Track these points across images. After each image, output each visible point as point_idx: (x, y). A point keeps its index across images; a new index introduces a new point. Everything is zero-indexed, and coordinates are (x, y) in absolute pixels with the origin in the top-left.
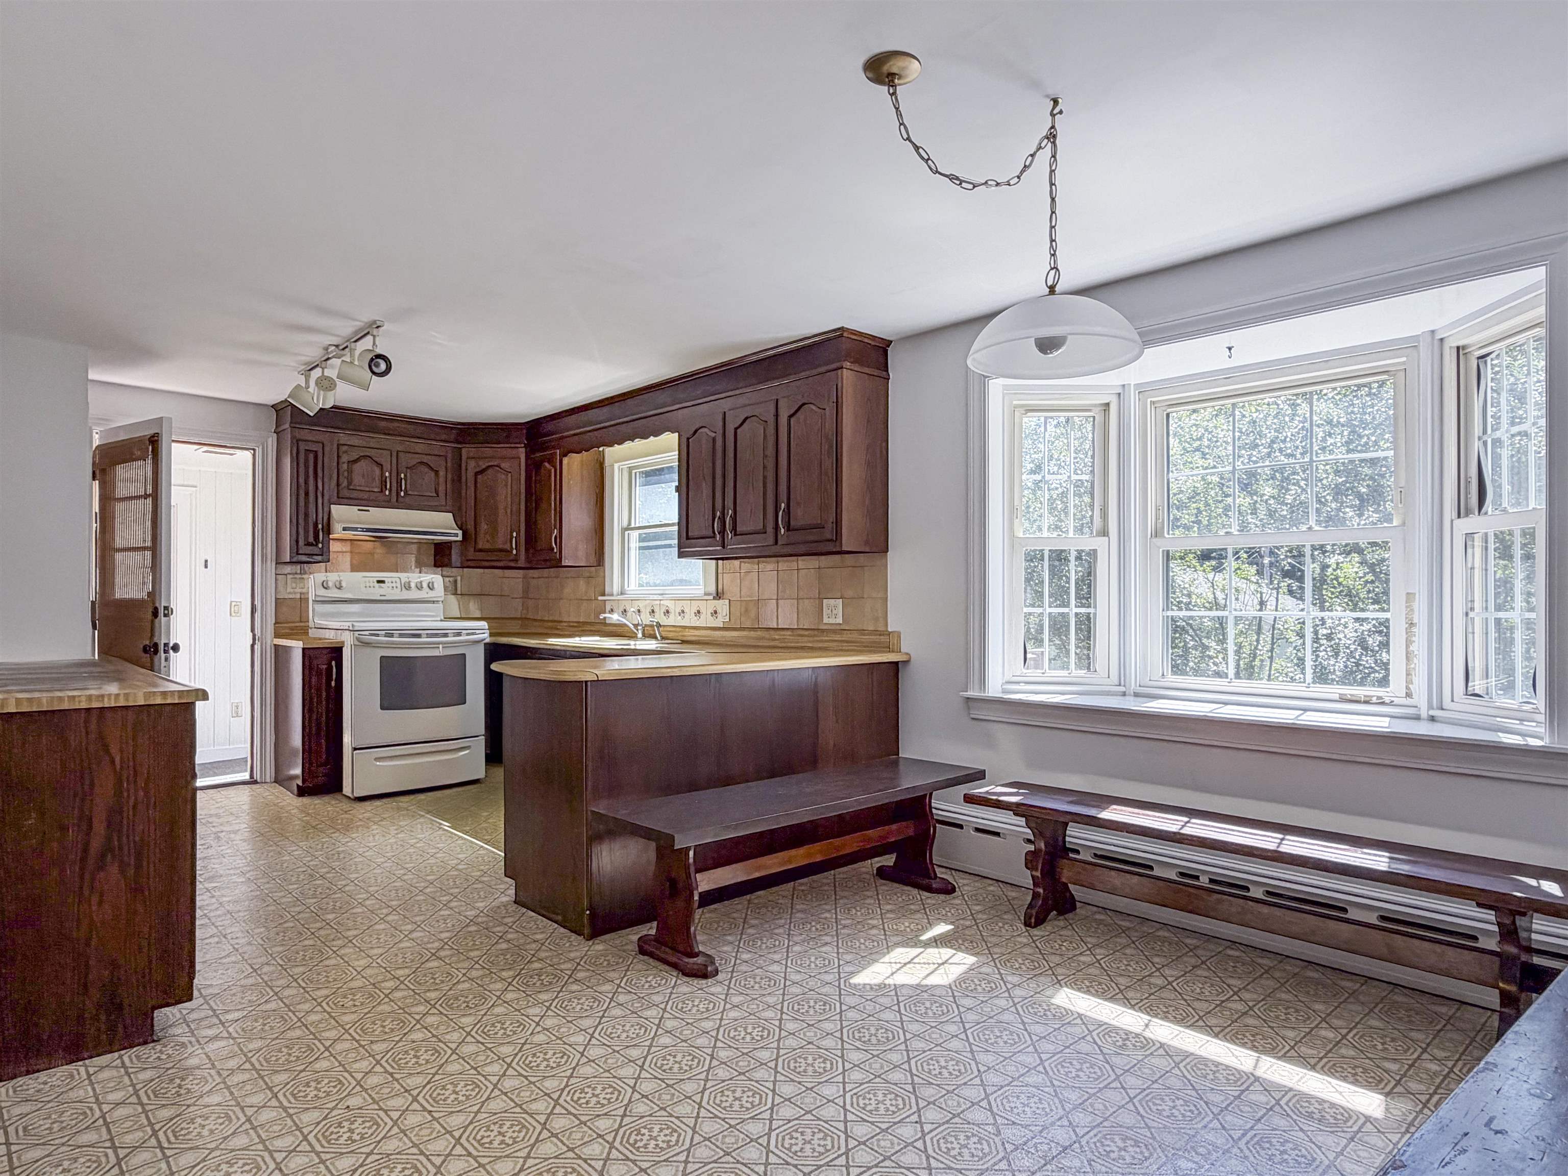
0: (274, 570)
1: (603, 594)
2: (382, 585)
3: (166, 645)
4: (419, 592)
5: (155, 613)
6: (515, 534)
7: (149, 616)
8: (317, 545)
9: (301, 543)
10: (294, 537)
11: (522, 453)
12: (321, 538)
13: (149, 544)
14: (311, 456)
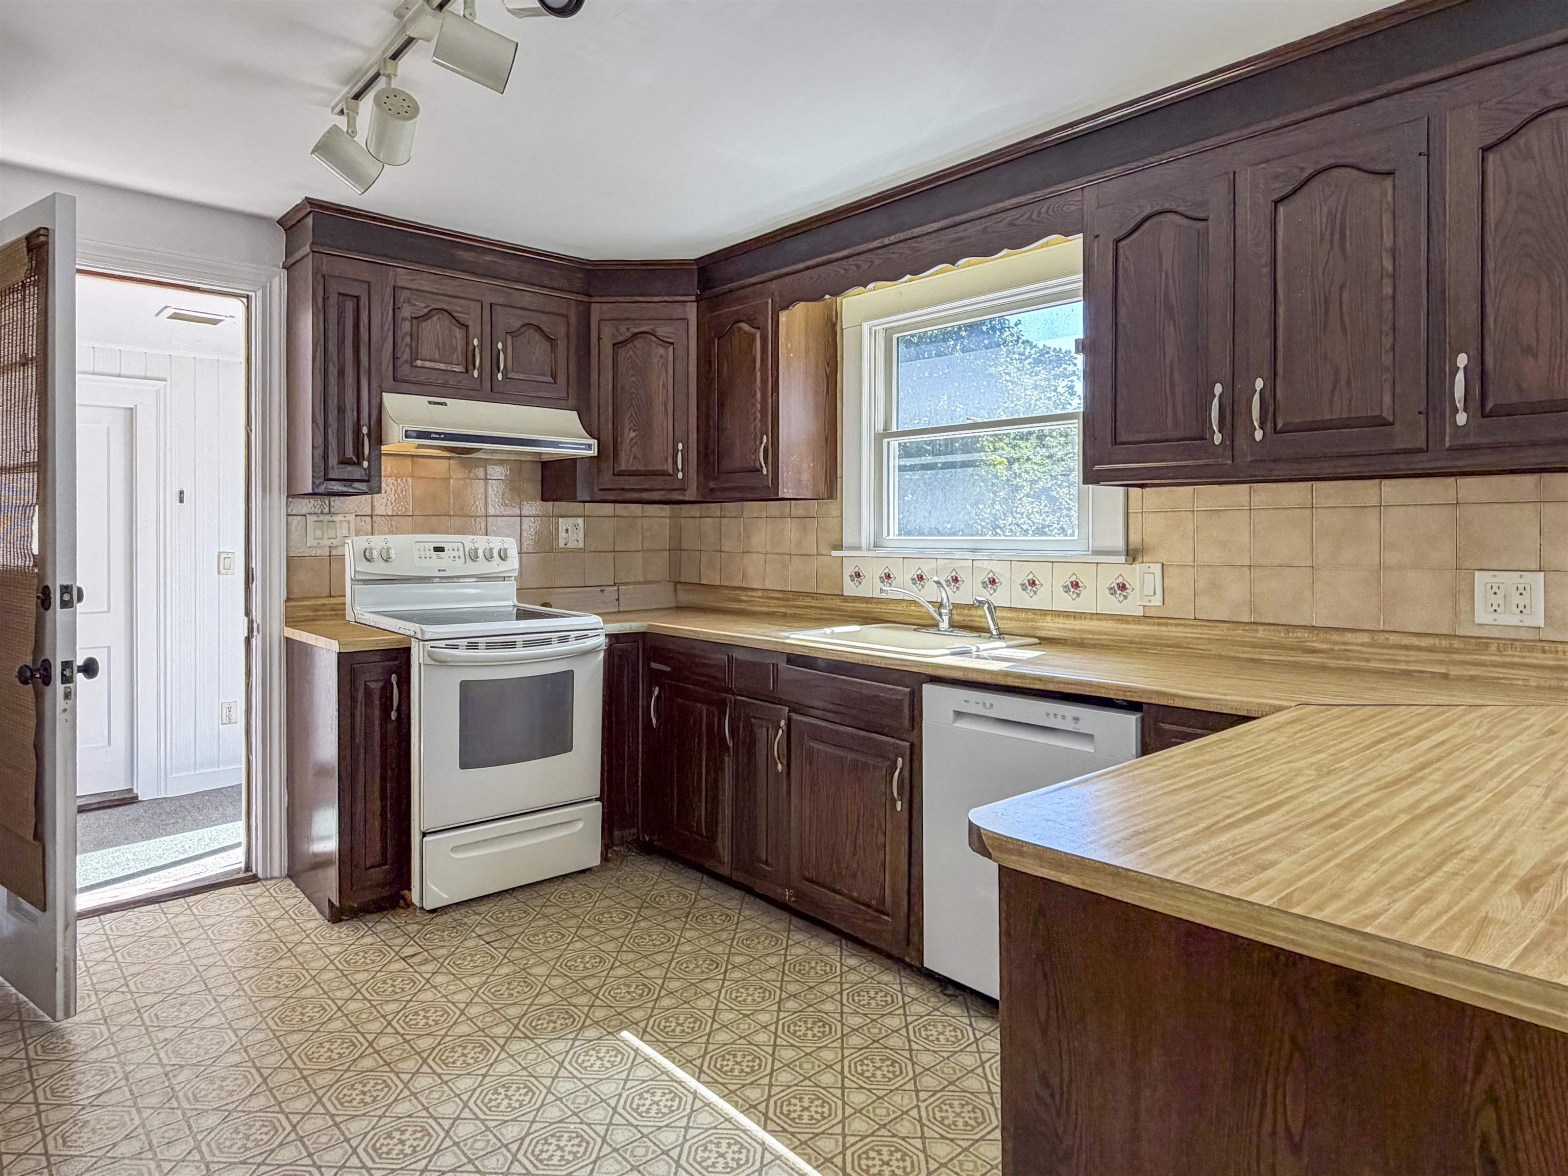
0: (284, 511)
1: (839, 547)
2: (440, 554)
3: (67, 665)
5: (45, 601)
6: (680, 446)
7: (31, 604)
8: (359, 464)
9: (333, 460)
10: (320, 451)
11: (692, 312)
12: (366, 452)
13: (33, 457)
14: (350, 306)
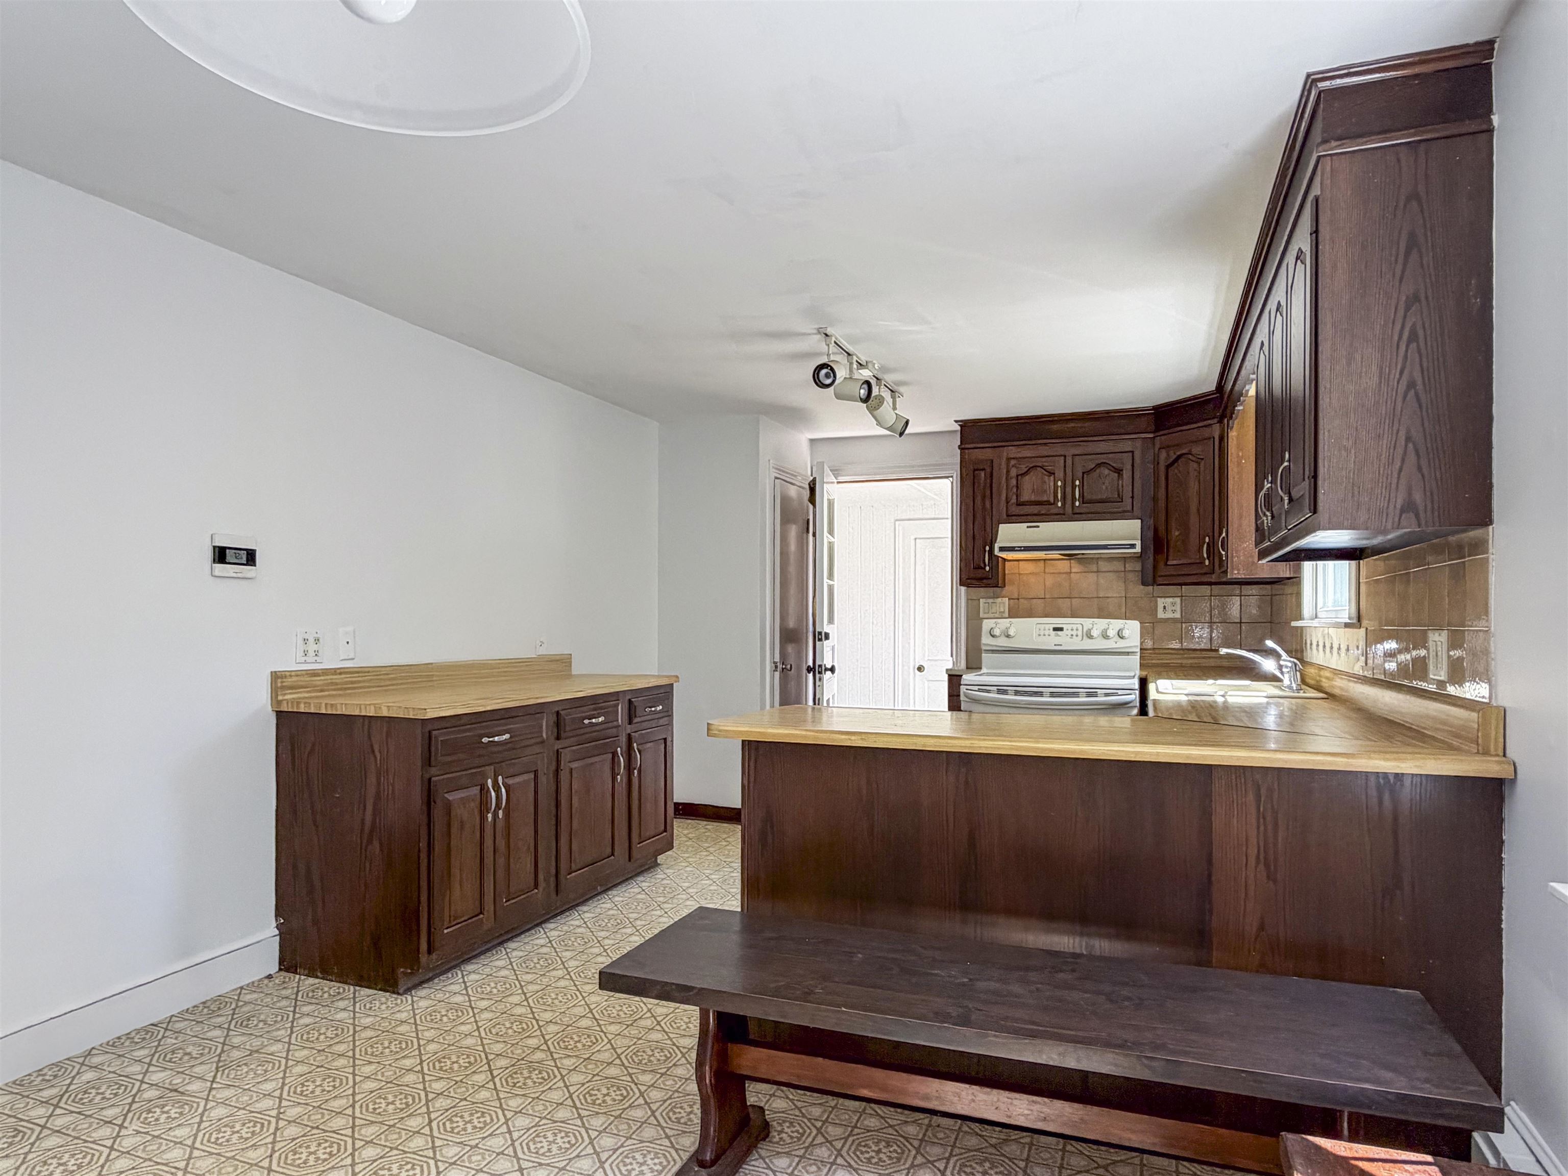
0: (965, 598)
2: (1059, 633)
3: (820, 666)
4: (1105, 641)
6: (1207, 540)
9: (970, 567)
10: (964, 561)
11: (1215, 431)
12: (987, 561)
14: (982, 476)
